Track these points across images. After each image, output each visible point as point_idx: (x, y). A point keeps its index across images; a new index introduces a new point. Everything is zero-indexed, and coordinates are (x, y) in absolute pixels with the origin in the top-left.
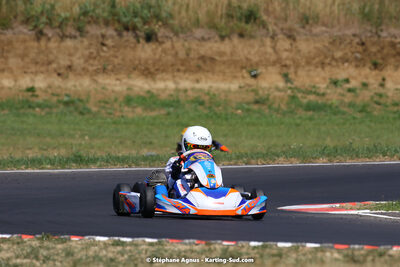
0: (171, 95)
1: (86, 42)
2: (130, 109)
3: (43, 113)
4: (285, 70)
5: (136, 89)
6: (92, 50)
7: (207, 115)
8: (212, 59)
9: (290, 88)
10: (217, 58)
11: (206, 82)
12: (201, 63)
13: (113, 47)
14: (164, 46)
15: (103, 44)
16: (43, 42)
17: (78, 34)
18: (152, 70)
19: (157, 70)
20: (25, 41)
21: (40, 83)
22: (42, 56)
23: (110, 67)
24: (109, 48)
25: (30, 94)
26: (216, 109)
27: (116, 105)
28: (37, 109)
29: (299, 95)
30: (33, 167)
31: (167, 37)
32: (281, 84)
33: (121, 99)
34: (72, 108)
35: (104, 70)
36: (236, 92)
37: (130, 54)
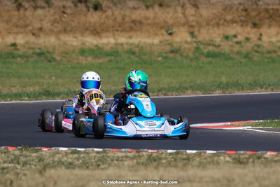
0: (112, 48)
1: (52, 11)
2: (84, 58)
3: (23, 61)
4: (191, 30)
5: (88, 44)
6: (56, 17)
7: (138, 63)
8: (141, 23)
9: (195, 42)
10: (144, 21)
11: (137, 38)
12: (133, 25)
13: (72, 14)
14: (107, 13)
15: (64, 13)
16: (22, 11)
17: (46, 5)
18: (99, 30)
19: (103, 30)
20: (9, 11)
21: (20, 40)
22: (21, 22)
23: (69, 29)
24: (68, 15)
25: (13, 48)
26: (143, 57)
27: (74, 55)
28: (19, 59)
29: (202, 47)
30: (16, 99)
31: (108, 7)
32: (189, 39)
33: (77, 51)
34: (43, 58)
35: (65, 31)
36: (157, 45)
37: (83, 19)
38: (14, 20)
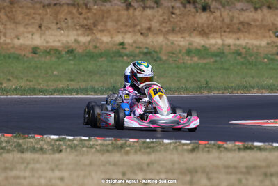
0: (219, 49)
1: (161, 12)
2: (189, 58)
3: (129, 60)
5: (195, 44)
6: (165, 17)
7: (243, 64)
8: (249, 24)
10: (252, 23)
11: (244, 40)
12: (241, 26)
13: (180, 15)
14: (215, 14)
15: (173, 13)
16: (131, 11)
17: (155, 6)
18: (207, 31)
19: (211, 31)
20: (118, 10)
21: (128, 39)
22: (130, 21)
23: (177, 29)
24: (177, 15)
25: (121, 47)
26: (249, 58)
27: (180, 55)
28: (125, 58)
31: (217, 9)
33: (184, 51)
34: (149, 57)
35: (173, 31)
36: (265, 47)
37: (191, 20)
38: (123, 20)
